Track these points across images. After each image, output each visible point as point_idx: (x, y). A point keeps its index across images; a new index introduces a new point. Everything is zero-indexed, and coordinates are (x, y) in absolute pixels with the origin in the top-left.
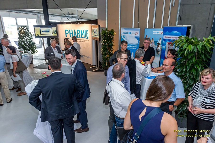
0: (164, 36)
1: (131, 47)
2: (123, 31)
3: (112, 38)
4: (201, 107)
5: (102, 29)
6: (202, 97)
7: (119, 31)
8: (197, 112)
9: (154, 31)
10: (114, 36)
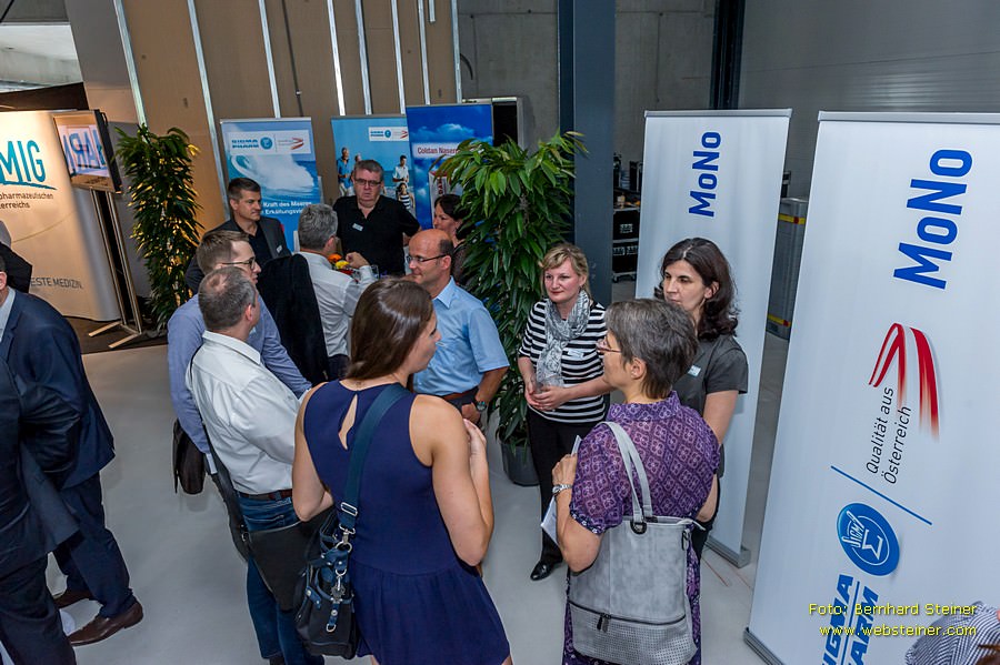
0: (416, 147)
1: (284, 208)
2: (233, 134)
3: (184, 171)
4: (562, 381)
5: (121, 133)
6: (559, 346)
7: (214, 136)
8: (553, 399)
9: (370, 129)
10: (189, 161)
